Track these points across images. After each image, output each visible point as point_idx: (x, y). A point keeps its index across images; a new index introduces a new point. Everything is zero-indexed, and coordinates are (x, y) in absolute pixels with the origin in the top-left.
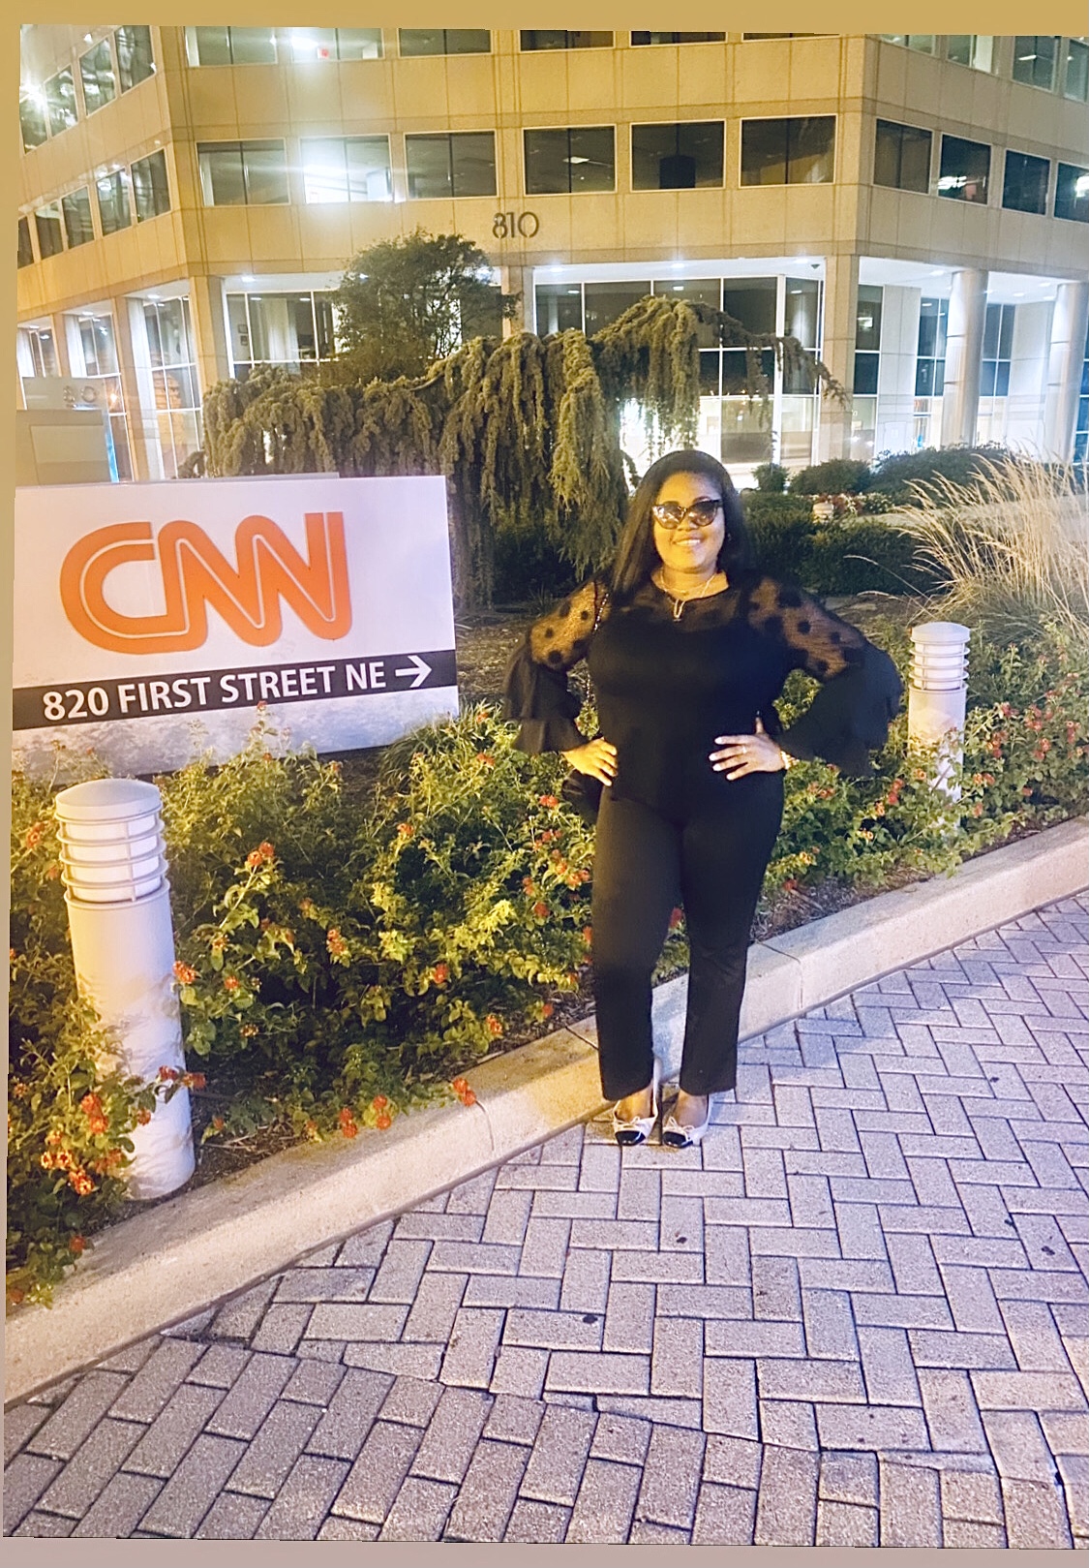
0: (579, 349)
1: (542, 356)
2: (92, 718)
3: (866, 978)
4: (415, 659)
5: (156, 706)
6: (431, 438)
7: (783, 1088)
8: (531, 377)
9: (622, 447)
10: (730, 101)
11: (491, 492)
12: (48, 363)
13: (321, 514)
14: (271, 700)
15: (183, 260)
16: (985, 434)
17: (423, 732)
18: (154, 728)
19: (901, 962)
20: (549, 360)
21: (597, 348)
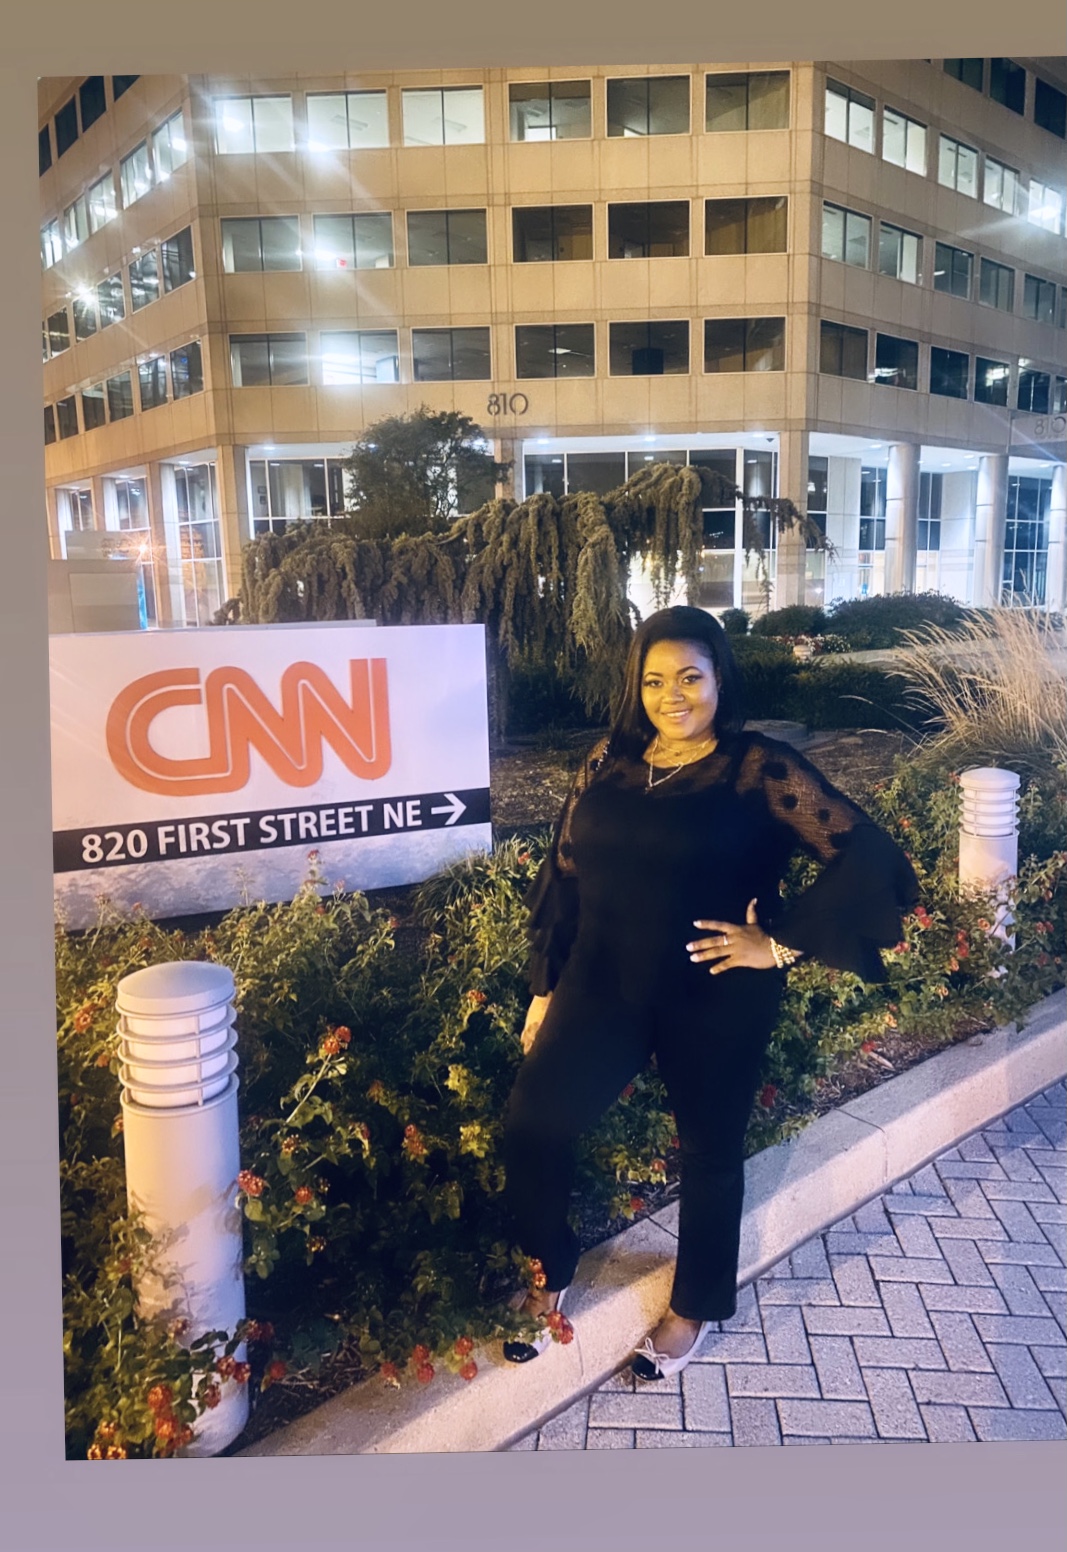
0: (594, 509)
1: (557, 515)
2: (130, 860)
3: (945, 1144)
4: (451, 798)
5: (194, 847)
6: (455, 587)
7: (890, 1285)
8: (547, 534)
9: (629, 597)
10: (694, 304)
11: (509, 636)
12: (85, 520)
13: (365, 661)
14: (309, 839)
15: (213, 431)
16: (924, 584)
17: (457, 870)
18: (193, 869)
19: (977, 1124)
20: (563, 518)
21: (609, 508)
